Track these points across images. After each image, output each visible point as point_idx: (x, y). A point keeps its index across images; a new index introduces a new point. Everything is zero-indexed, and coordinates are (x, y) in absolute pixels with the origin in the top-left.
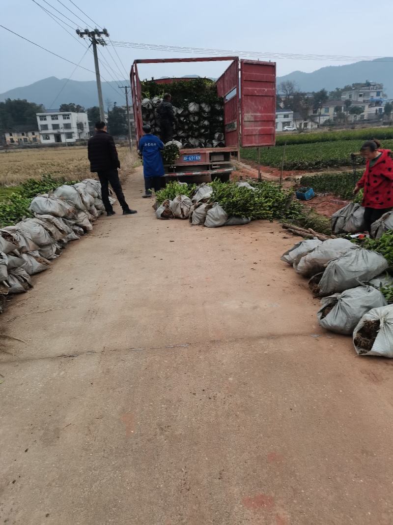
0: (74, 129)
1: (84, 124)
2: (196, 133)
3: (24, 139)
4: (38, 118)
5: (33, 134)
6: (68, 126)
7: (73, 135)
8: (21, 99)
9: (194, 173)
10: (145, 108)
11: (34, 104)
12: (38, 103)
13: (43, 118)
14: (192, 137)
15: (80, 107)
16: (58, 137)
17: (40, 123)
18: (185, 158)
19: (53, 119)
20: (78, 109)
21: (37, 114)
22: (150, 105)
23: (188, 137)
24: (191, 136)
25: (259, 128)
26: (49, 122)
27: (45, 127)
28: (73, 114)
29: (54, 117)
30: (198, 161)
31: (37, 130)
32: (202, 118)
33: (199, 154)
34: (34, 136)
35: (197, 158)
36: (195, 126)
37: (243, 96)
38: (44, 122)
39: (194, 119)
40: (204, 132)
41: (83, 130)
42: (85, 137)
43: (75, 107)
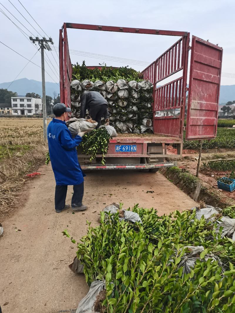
0: (33, 108)
1: (39, 105)
2: (124, 118)
3: (2, 111)
4: (12, 100)
5: (8, 109)
6: (29, 106)
7: (32, 111)
8: (4, 89)
9: (127, 167)
10: (74, 89)
11: (11, 92)
12: (14, 92)
13: (15, 100)
14: (120, 121)
15: (38, 95)
16: (23, 112)
17: (13, 103)
18: (118, 148)
19: (21, 101)
20: (37, 97)
21: (12, 98)
22: (79, 86)
23: (115, 121)
24: (118, 120)
25: (204, 118)
26: (18, 102)
27: (16, 105)
28: (33, 98)
29: (22, 100)
30: (134, 152)
31: (11, 107)
32: (130, 104)
33: (134, 144)
34: (8, 110)
35: (132, 148)
36: (123, 111)
37: (192, 79)
38: (15, 103)
39: (123, 104)
40: (132, 117)
41: (38, 108)
42: (39, 113)
43: (35, 95)
